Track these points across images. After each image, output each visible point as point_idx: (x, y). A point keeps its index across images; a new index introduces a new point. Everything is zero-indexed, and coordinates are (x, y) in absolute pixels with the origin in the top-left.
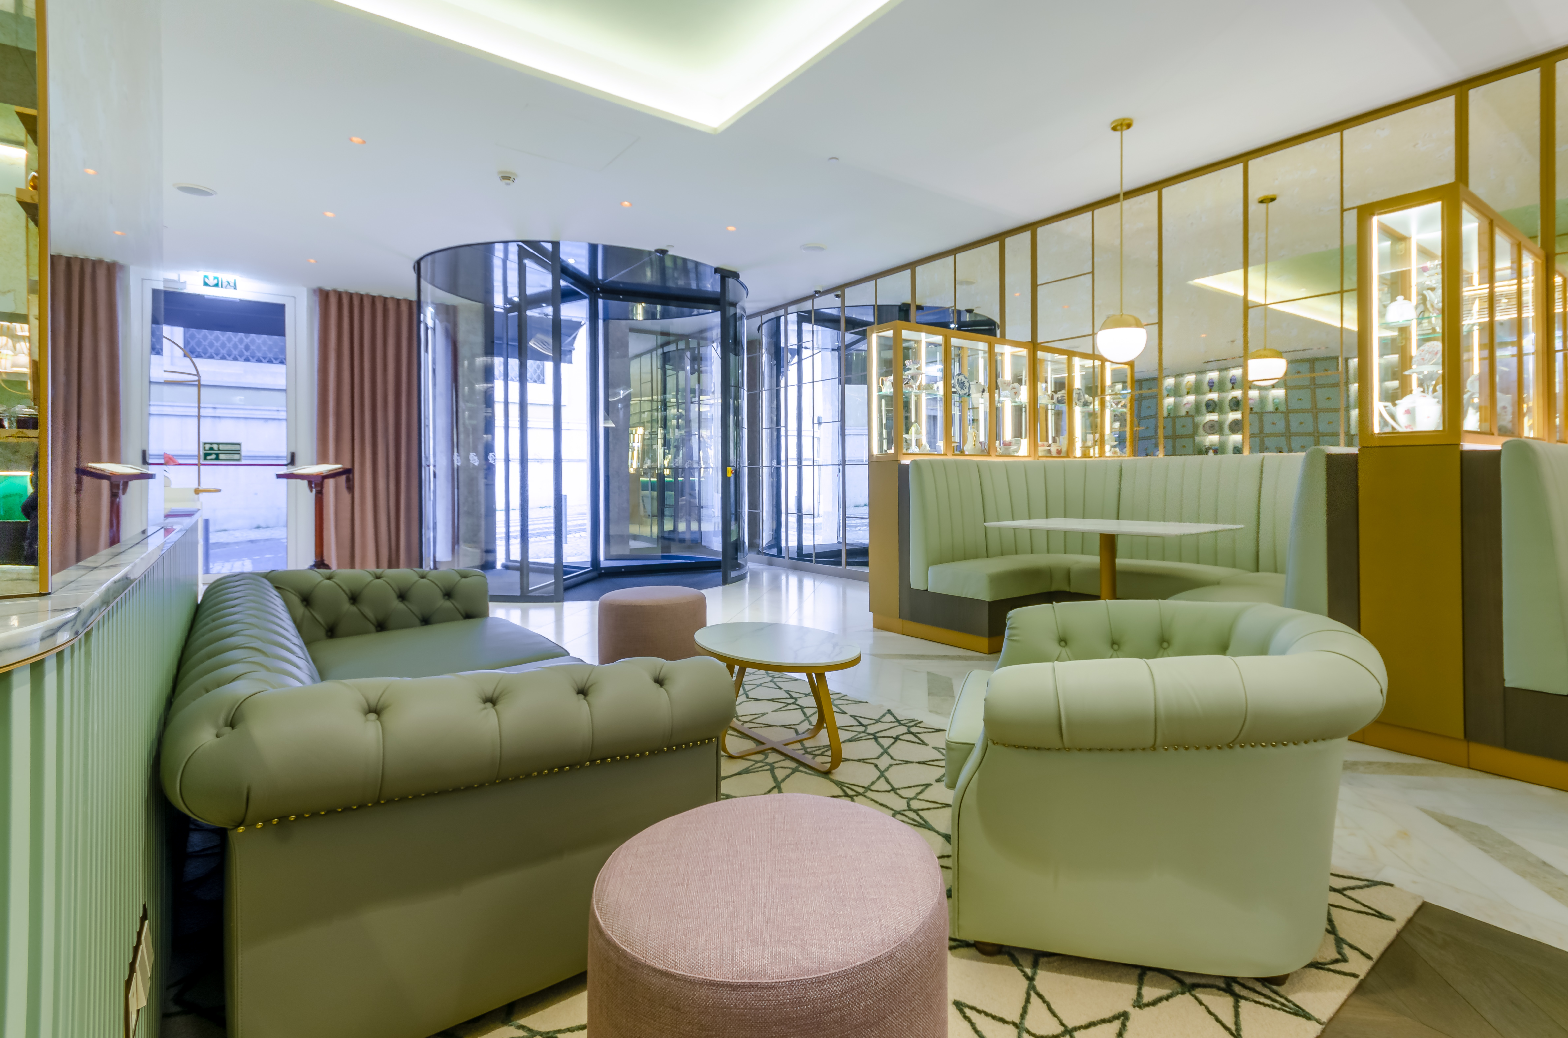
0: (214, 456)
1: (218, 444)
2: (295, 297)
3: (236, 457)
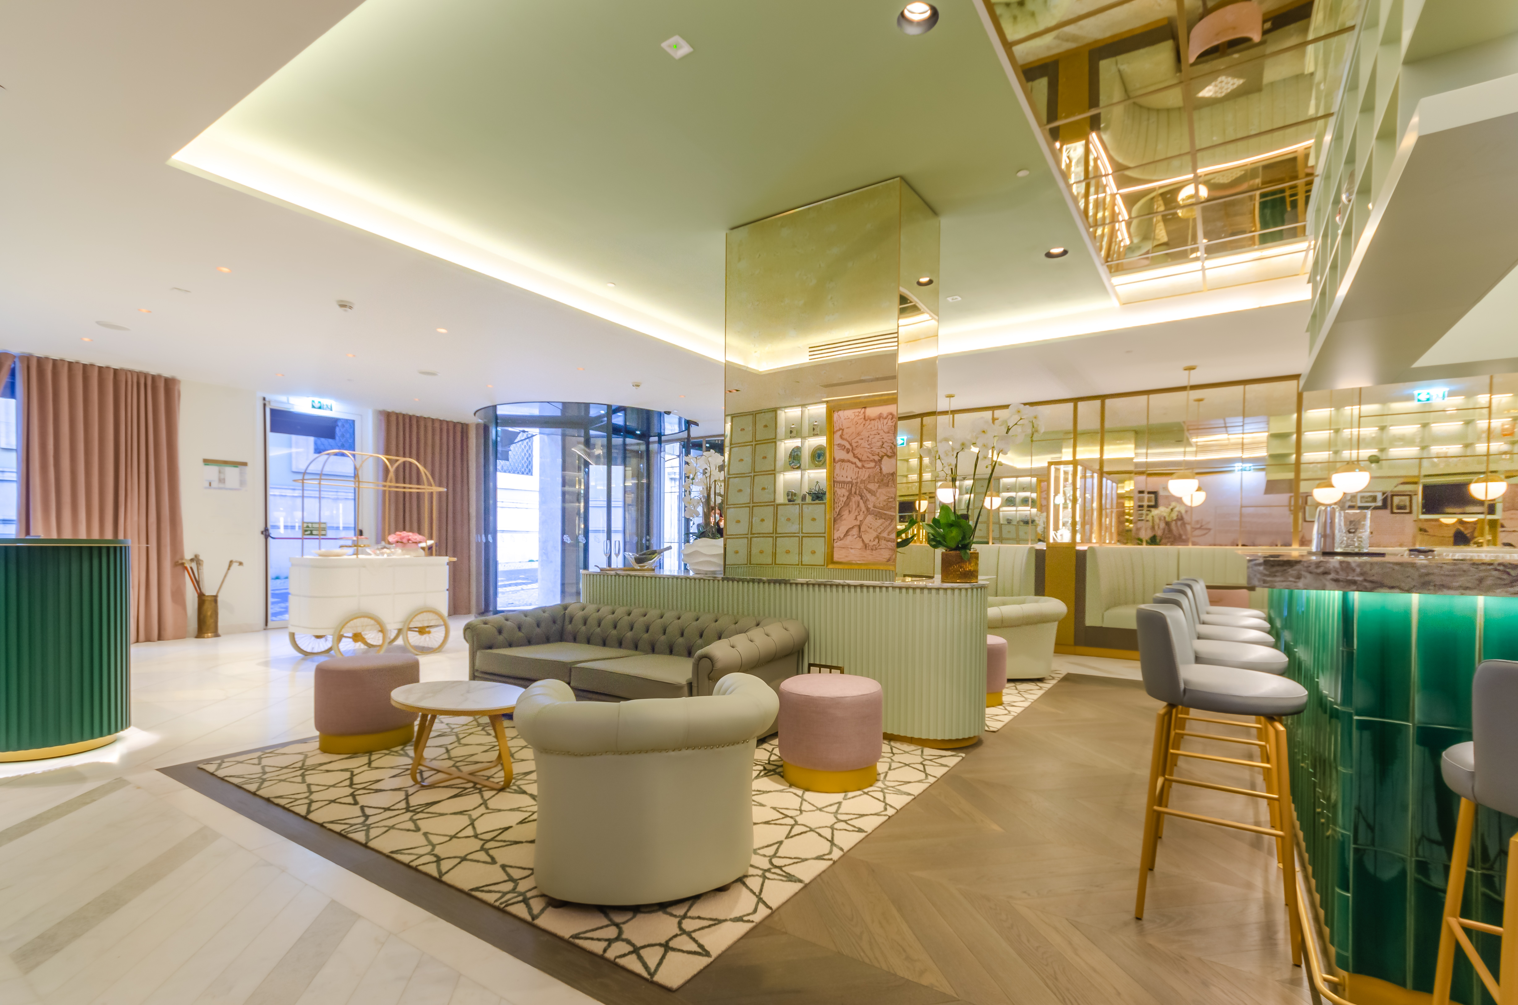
0: (309, 532)
1: (312, 523)
2: (361, 415)
3: (323, 532)
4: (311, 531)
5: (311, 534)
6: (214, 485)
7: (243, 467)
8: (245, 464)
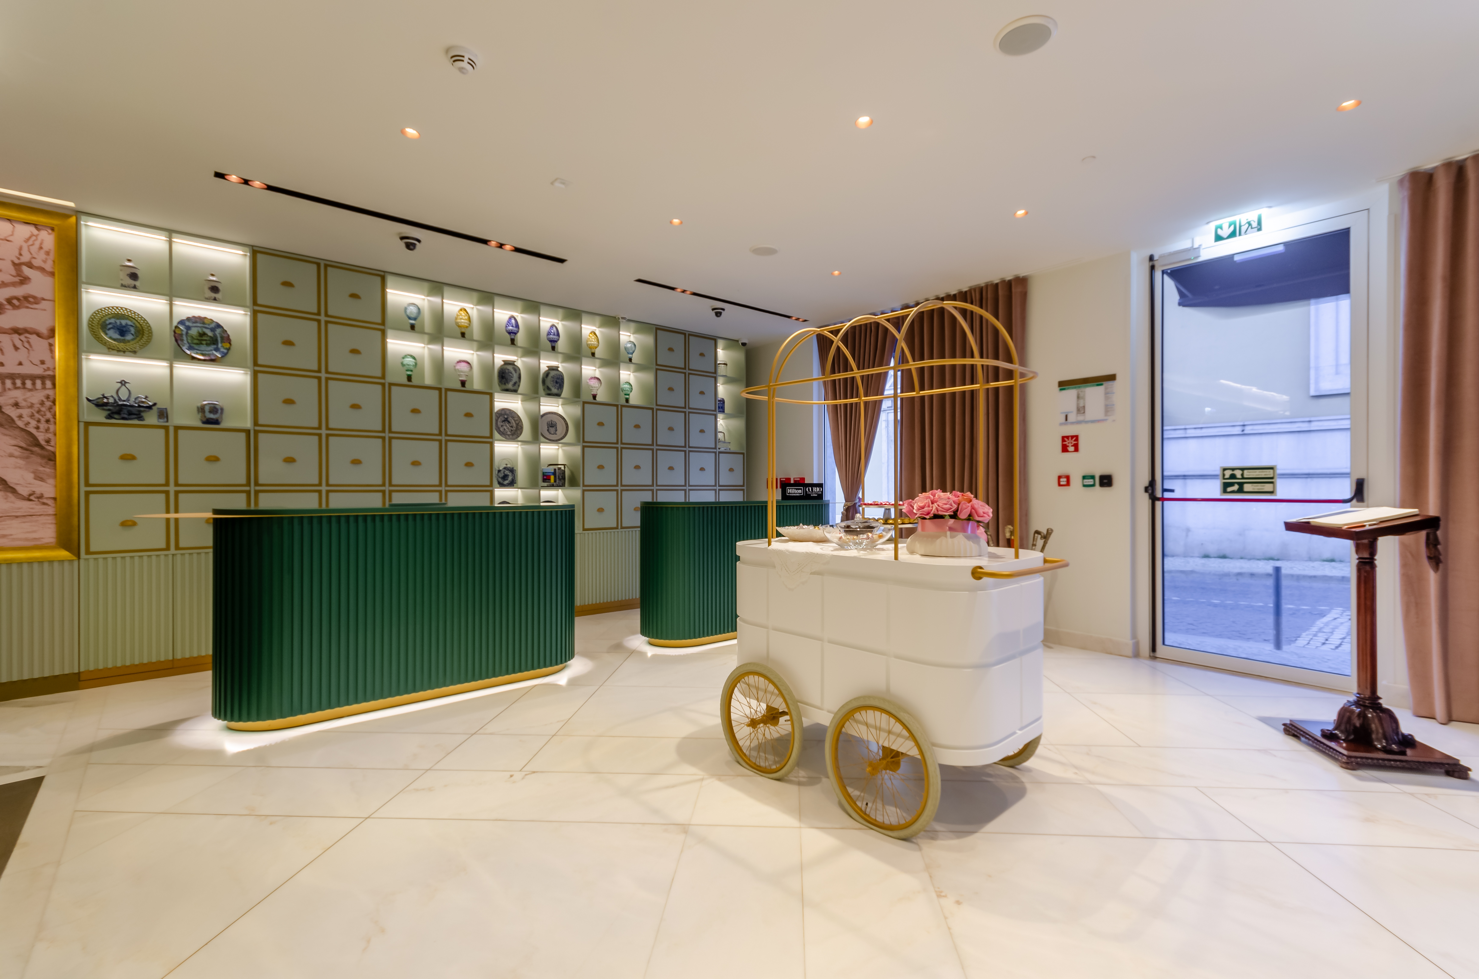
0: (1236, 488)
1: (1243, 469)
3: (1268, 487)
4: (1241, 485)
5: (1241, 491)
6: (1071, 418)
7: (1110, 383)
8: (1112, 378)
